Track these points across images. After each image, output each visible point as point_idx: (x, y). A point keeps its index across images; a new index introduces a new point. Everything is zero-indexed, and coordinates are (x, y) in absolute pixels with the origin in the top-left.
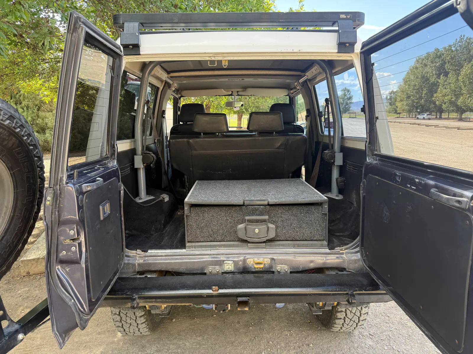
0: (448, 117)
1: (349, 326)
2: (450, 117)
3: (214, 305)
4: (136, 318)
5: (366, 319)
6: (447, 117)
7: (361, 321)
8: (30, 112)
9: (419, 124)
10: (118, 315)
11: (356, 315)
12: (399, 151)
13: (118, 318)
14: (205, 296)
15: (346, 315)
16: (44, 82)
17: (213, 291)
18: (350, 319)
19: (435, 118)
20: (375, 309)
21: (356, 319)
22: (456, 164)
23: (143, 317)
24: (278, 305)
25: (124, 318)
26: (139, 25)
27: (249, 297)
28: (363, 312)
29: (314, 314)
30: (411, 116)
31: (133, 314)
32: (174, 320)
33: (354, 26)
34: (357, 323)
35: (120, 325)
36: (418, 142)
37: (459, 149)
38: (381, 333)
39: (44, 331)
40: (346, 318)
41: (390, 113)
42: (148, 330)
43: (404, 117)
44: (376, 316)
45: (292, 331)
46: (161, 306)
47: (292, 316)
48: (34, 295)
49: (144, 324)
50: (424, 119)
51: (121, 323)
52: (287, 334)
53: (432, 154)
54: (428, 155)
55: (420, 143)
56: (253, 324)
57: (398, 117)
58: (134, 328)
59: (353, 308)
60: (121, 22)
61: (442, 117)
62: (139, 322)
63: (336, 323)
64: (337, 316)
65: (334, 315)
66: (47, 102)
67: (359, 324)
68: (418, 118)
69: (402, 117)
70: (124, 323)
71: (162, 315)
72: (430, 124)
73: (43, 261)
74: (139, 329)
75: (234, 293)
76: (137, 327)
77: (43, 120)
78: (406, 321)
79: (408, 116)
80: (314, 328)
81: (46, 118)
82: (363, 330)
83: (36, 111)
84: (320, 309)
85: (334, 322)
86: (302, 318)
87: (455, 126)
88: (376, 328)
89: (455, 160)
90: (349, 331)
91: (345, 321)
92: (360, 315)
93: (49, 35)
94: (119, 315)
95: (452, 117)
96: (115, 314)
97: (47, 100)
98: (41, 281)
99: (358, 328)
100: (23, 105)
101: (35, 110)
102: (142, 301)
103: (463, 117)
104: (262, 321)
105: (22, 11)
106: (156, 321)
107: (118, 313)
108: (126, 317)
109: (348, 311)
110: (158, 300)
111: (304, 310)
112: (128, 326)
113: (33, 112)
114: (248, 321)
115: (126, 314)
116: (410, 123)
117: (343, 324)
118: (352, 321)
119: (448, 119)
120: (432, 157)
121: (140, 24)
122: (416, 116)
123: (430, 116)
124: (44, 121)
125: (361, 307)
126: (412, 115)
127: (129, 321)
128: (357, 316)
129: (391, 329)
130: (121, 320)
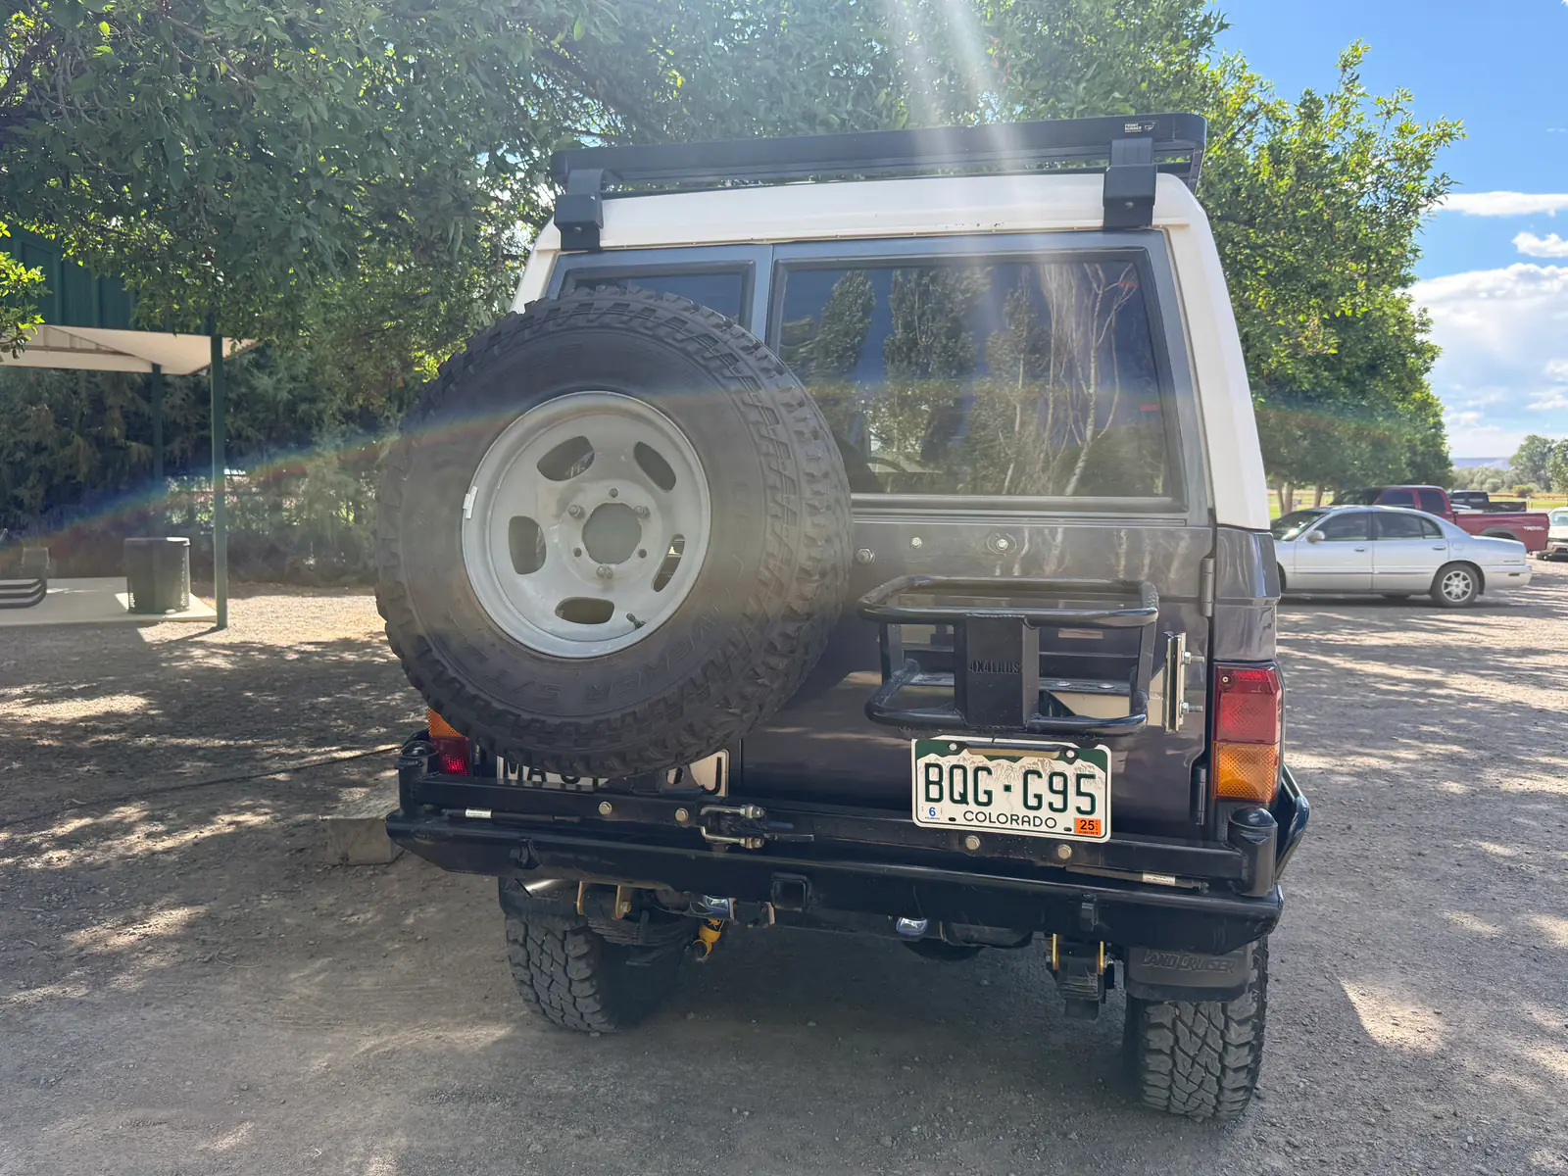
4: (567, 962)
10: (522, 945)
11: (1209, 1046)
13: (521, 957)
15: (1177, 1040)
18: (1193, 1060)
21: (1209, 1057)
23: (584, 961)
25: (535, 958)
26: (604, 175)
27: (805, 874)
35: (527, 978)
40: (1179, 1052)
42: (599, 1007)
49: (587, 984)
51: (528, 973)
58: (560, 992)
62: (574, 976)
64: (1148, 1041)
70: (534, 973)
74: (575, 998)
76: (569, 989)
91: (1175, 1064)
94: (524, 945)
96: (515, 941)
102: (544, 855)
107: (521, 940)
108: (542, 954)
109: (1181, 1026)
112: (546, 985)
115: (541, 946)
117: (1170, 1072)
118: (1199, 1064)
121: (611, 174)
127: (547, 967)
128: (1214, 1050)
130: (529, 960)
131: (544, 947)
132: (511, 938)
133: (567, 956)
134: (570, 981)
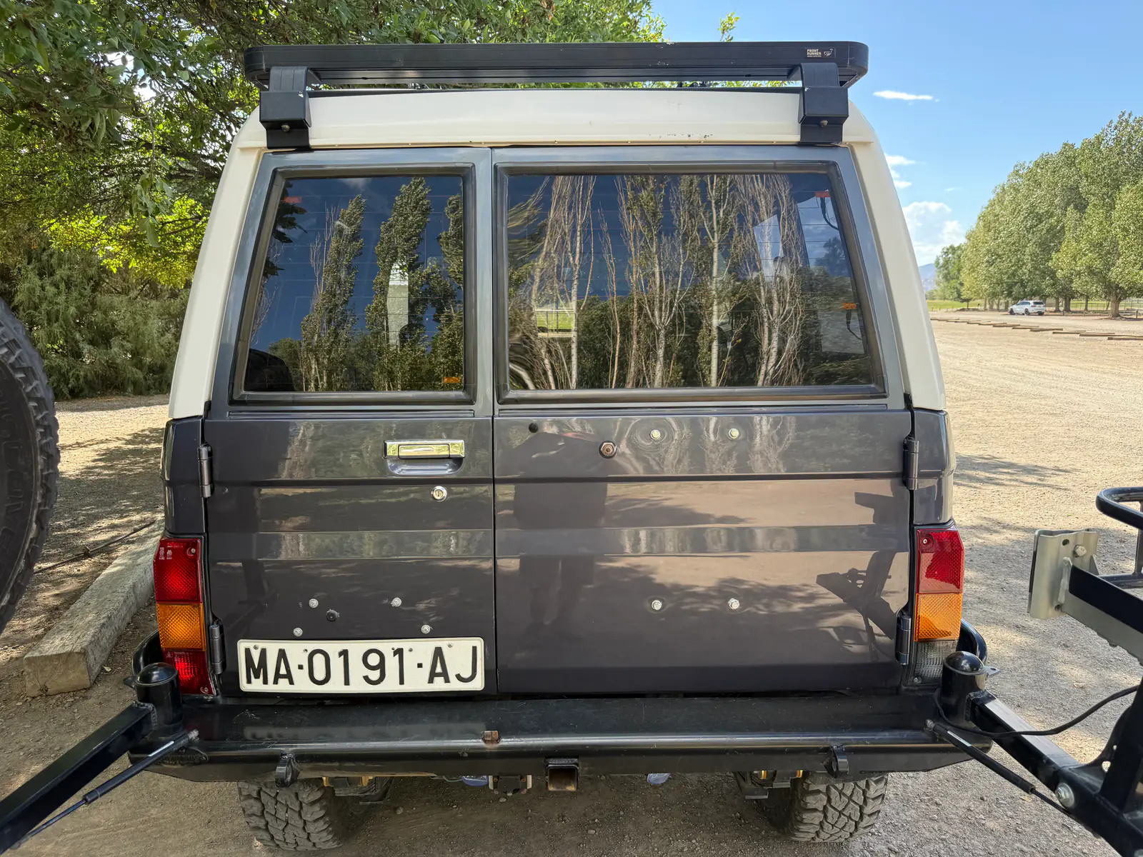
0: (1086, 309)
1: (836, 830)
2: (1089, 309)
3: (490, 777)
4: (301, 807)
5: (879, 812)
6: (1083, 308)
7: (867, 817)
8: (75, 294)
9: (1014, 327)
10: (256, 799)
11: (853, 801)
12: (967, 390)
13: (256, 807)
14: (466, 755)
15: (829, 800)
16: (106, 221)
17: (485, 741)
18: (840, 813)
19: (1055, 311)
20: (903, 784)
21: (854, 811)
22: (1107, 421)
23: (318, 805)
24: (653, 777)
25: (270, 808)
26: (307, 74)
27: (577, 757)
28: (872, 793)
29: (747, 797)
30: (995, 307)
31: (293, 796)
32: (400, 811)
33: (843, 79)
34: (856, 822)
35: (262, 824)
36: (1014, 370)
37: (1112, 387)
38: (920, 845)
39: (74, 838)
40: (830, 808)
41: (945, 299)
42: (330, 836)
43: (977, 310)
44: (906, 802)
45: (694, 841)
46: (360, 779)
47: (697, 801)
48: (55, 746)
49: (321, 822)
50: (1027, 313)
51: (263, 821)
52: (683, 848)
53: (1045, 398)
54: (1038, 401)
55: (1017, 371)
56: (596, 821)
57: (963, 310)
58: (295, 832)
59: (846, 784)
60: (264, 67)
61: (1072, 309)
62: (308, 817)
63: (805, 821)
64: (806, 804)
65: (799, 801)
66: (115, 270)
67: (863, 824)
68: (1012, 313)
69: (974, 310)
70: (269, 820)
71: (366, 799)
72: (1041, 327)
73: (81, 660)
74: (309, 834)
75: (539, 747)
76: (304, 828)
77: (105, 313)
78: (982, 816)
79: (988, 306)
80: (749, 833)
81: (112, 308)
82: (873, 839)
83: (88, 291)
84: (762, 785)
85: (798, 818)
86: (721, 806)
87: (1102, 332)
88: (906, 833)
89: (1104, 414)
90: (837, 841)
91: (826, 817)
92: (865, 801)
93: (105, 105)
94: (258, 799)
95: (1094, 309)
96: (249, 796)
97: (114, 265)
98: (76, 711)
99: (858, 833)
100: (57, 277)
101: (85, 289)
102: (306, 766)
103: (1121, 309)
104: (622, 813)
105: (32, 44)
106: (352, 814)
107: (255, 794)
108: (276, 804)
109: (833, 790)
110: (347, 764)
111: (725, 785)
112: (281, 828)
113: (81, 294)
114: (585, 815)
115: (275, 798)
116: (992, 322)
117: (821, 824)
118: (844, 815)
119: (1086, 313)
120: (1046, 405)
121: (312, 73)
122: (1007, 306)
123: (1040, 308)
124: (107, 316)
125: (867, 782)
126: (998, 305)
127: (282, 814)
128: (856, 803)
129: (944, 837)
130: (263, 811)
131: (279, 799)
132: (245, 793)
133: (301, 803)
134: (305, 822)
